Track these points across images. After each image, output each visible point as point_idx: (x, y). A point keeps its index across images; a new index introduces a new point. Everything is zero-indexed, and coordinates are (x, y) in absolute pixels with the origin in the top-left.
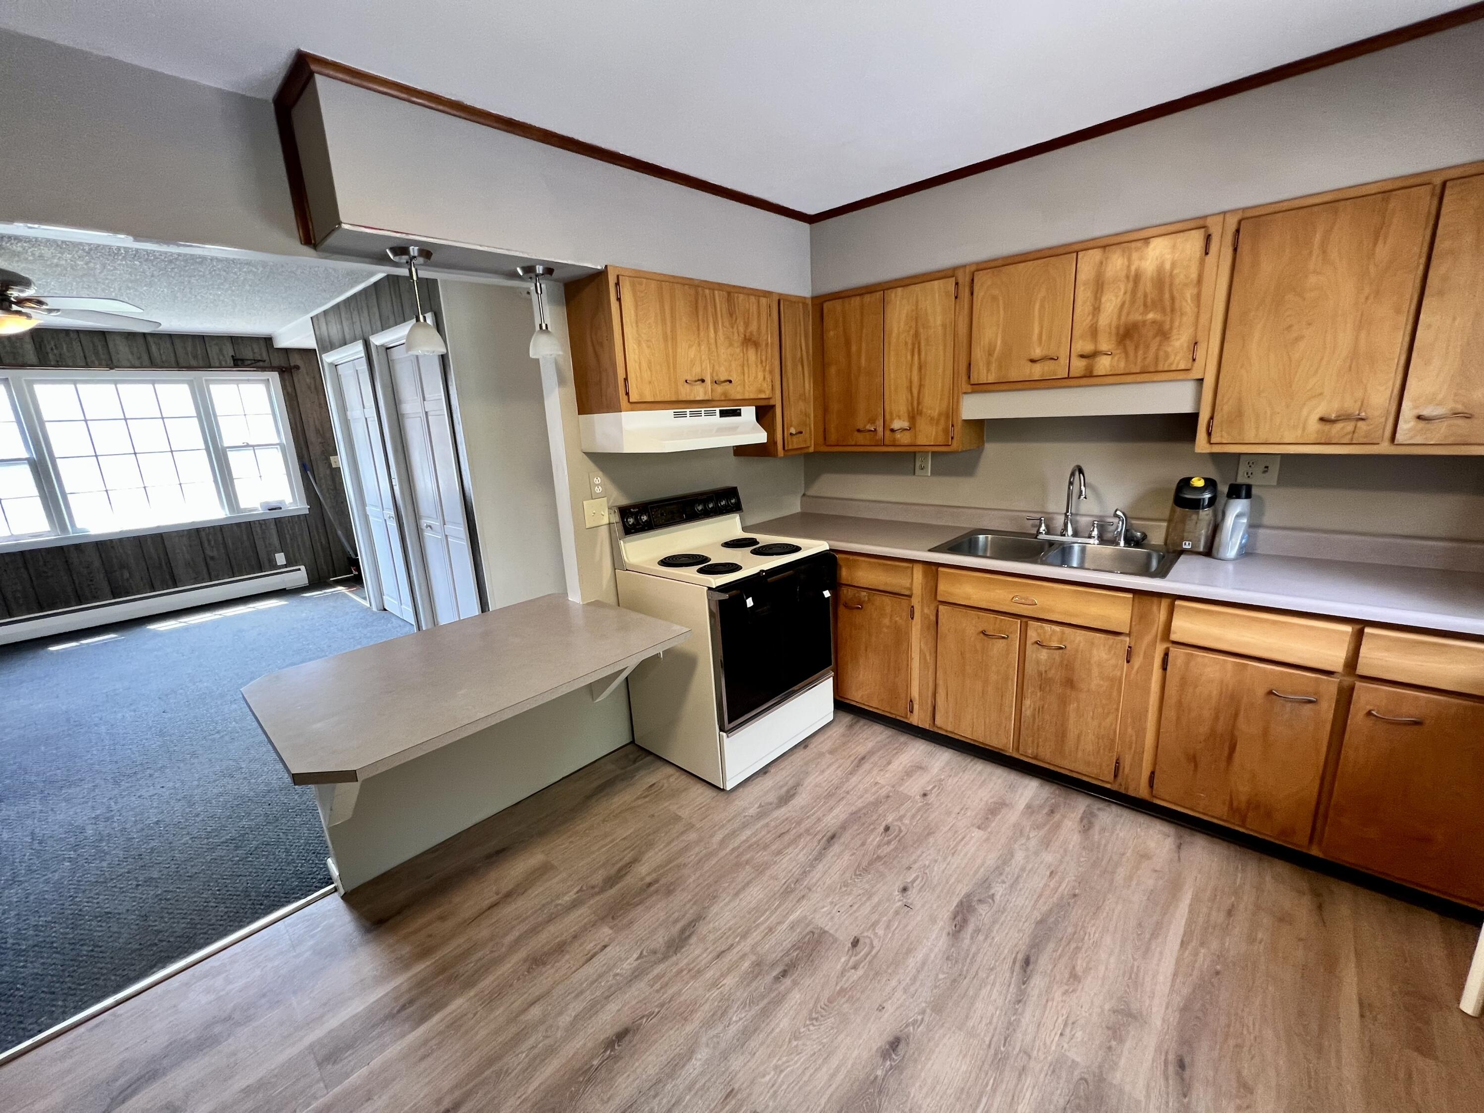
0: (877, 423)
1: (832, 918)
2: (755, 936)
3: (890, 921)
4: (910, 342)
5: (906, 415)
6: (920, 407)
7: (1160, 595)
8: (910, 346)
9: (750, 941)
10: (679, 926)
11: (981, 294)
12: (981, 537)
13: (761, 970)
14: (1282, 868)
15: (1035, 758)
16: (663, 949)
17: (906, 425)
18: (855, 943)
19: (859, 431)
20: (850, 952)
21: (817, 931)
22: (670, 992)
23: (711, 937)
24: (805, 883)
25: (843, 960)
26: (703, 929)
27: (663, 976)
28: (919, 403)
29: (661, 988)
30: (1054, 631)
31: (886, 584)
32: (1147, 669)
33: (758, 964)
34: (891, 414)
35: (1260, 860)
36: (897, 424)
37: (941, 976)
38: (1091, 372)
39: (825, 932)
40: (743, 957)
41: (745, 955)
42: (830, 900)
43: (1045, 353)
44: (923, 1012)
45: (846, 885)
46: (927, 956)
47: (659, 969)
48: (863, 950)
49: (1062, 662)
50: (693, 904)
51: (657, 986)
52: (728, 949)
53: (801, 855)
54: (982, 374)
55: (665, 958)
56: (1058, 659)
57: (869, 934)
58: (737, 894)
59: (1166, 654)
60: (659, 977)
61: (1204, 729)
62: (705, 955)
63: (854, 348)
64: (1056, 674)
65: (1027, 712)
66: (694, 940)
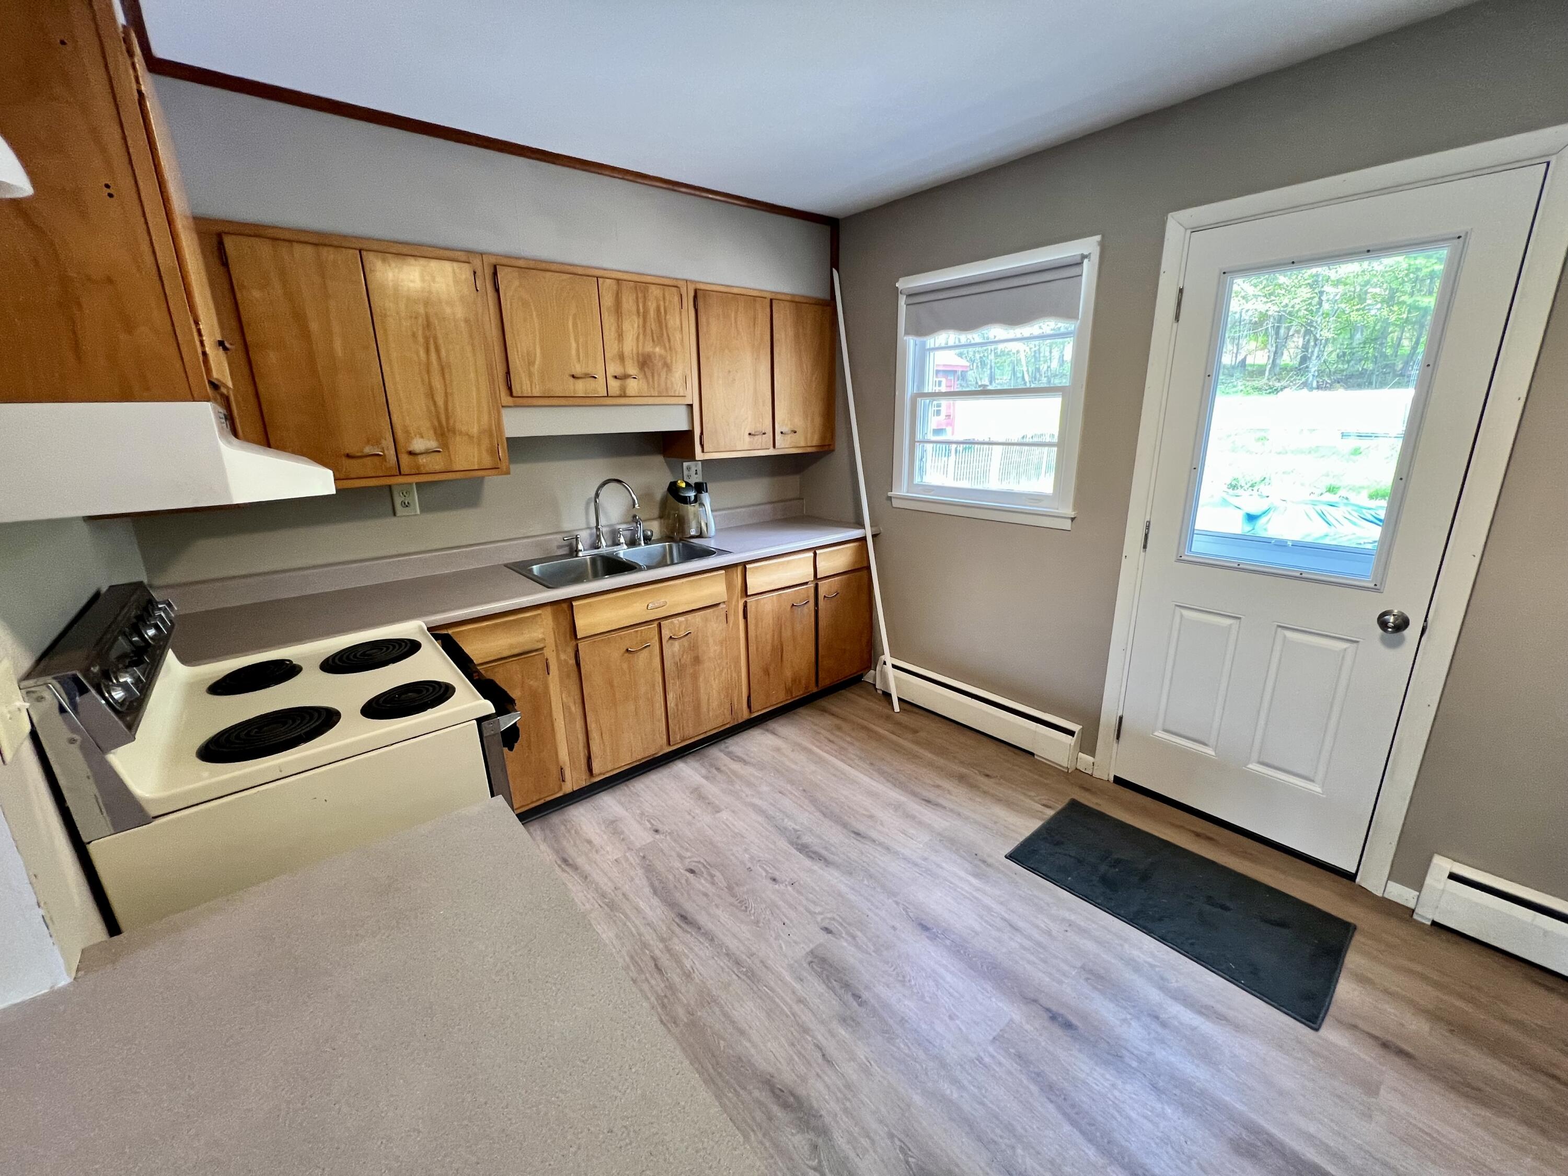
0: (384, 443)
1: (795, 942)
2: (806, 1017)
3: (807, 899)
4: (420, 334)
5: (432, 432)
6: (451, 422)
7: (736, 565)
8: (421, 339)
9: (812, 1024)
10: (776, 1109)
11: (510, 294)
12: (534, 567)
13: (851, 1018)
14: (802, 711)
15: (683, 741)
16: (811, 1135)
17: (432, 444)
18: (827, 930)
19: (348, 456)
20: (837, 936)
21: (810, 959)
22: (874, 1125)
23: (802, 1069)
24: (744, 957)
25: (845, 944)
26: (787, 1077)
27: (850, 1133)
28: (447, 419)
29: (868, 1137)
30: (680, 623)
31: (511, 646)
32: (736, 624)
33: (843, 1020)
34: (407, 432)
35: (794, 714)
36: (418, 445)
37: (866, 882)
38: (625, 392)
39: (812, 952)
40: (832, 1034)
41: (830, 1031)
42: (772, 939)
43: (584, 370)
44: (897, 903)
45: (757, 923)
46: (846, 885)
47: (840, 1141)
48: (834, 926)
49: (689, 645)
50: (745, 1089)
51: (865, 1142)
52: (821, 1049)
53: (701, 953)
54: (522, 384)
55: (824, 1132)
56: (686, 644)
57: (819, 918)
58: (742, 1032)
59: (745, 606)
60: (852, 1141)
61: (769, 648)
62: (826, 1078)
63: (314, 326)
64: (687, 659)
65: (671, 704)
66: (801, 1091)
